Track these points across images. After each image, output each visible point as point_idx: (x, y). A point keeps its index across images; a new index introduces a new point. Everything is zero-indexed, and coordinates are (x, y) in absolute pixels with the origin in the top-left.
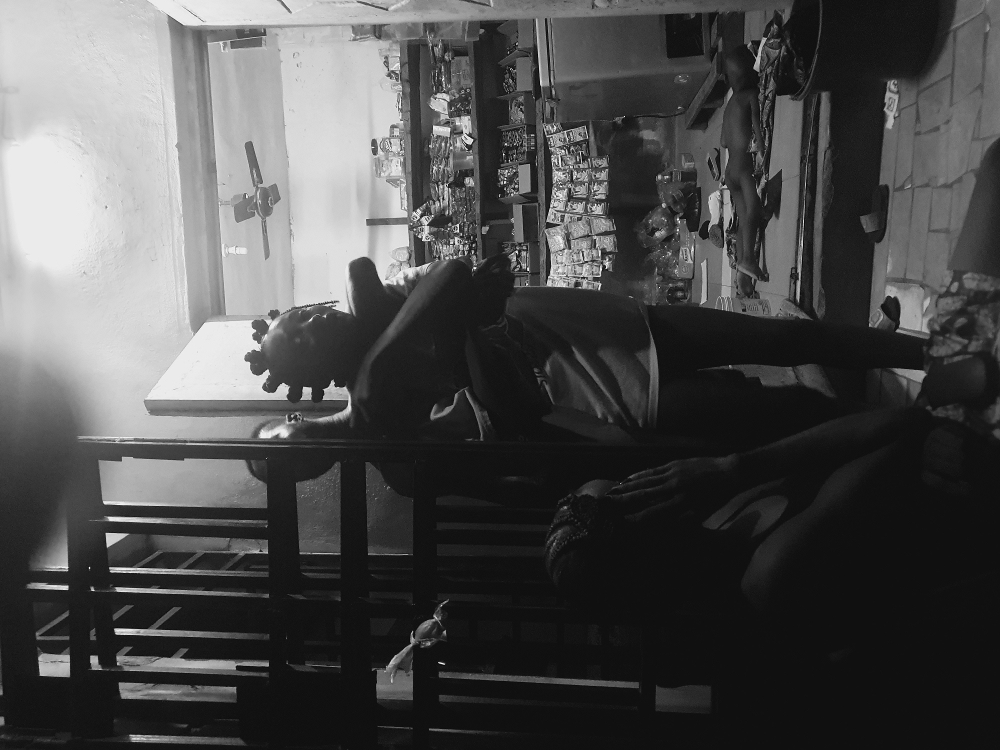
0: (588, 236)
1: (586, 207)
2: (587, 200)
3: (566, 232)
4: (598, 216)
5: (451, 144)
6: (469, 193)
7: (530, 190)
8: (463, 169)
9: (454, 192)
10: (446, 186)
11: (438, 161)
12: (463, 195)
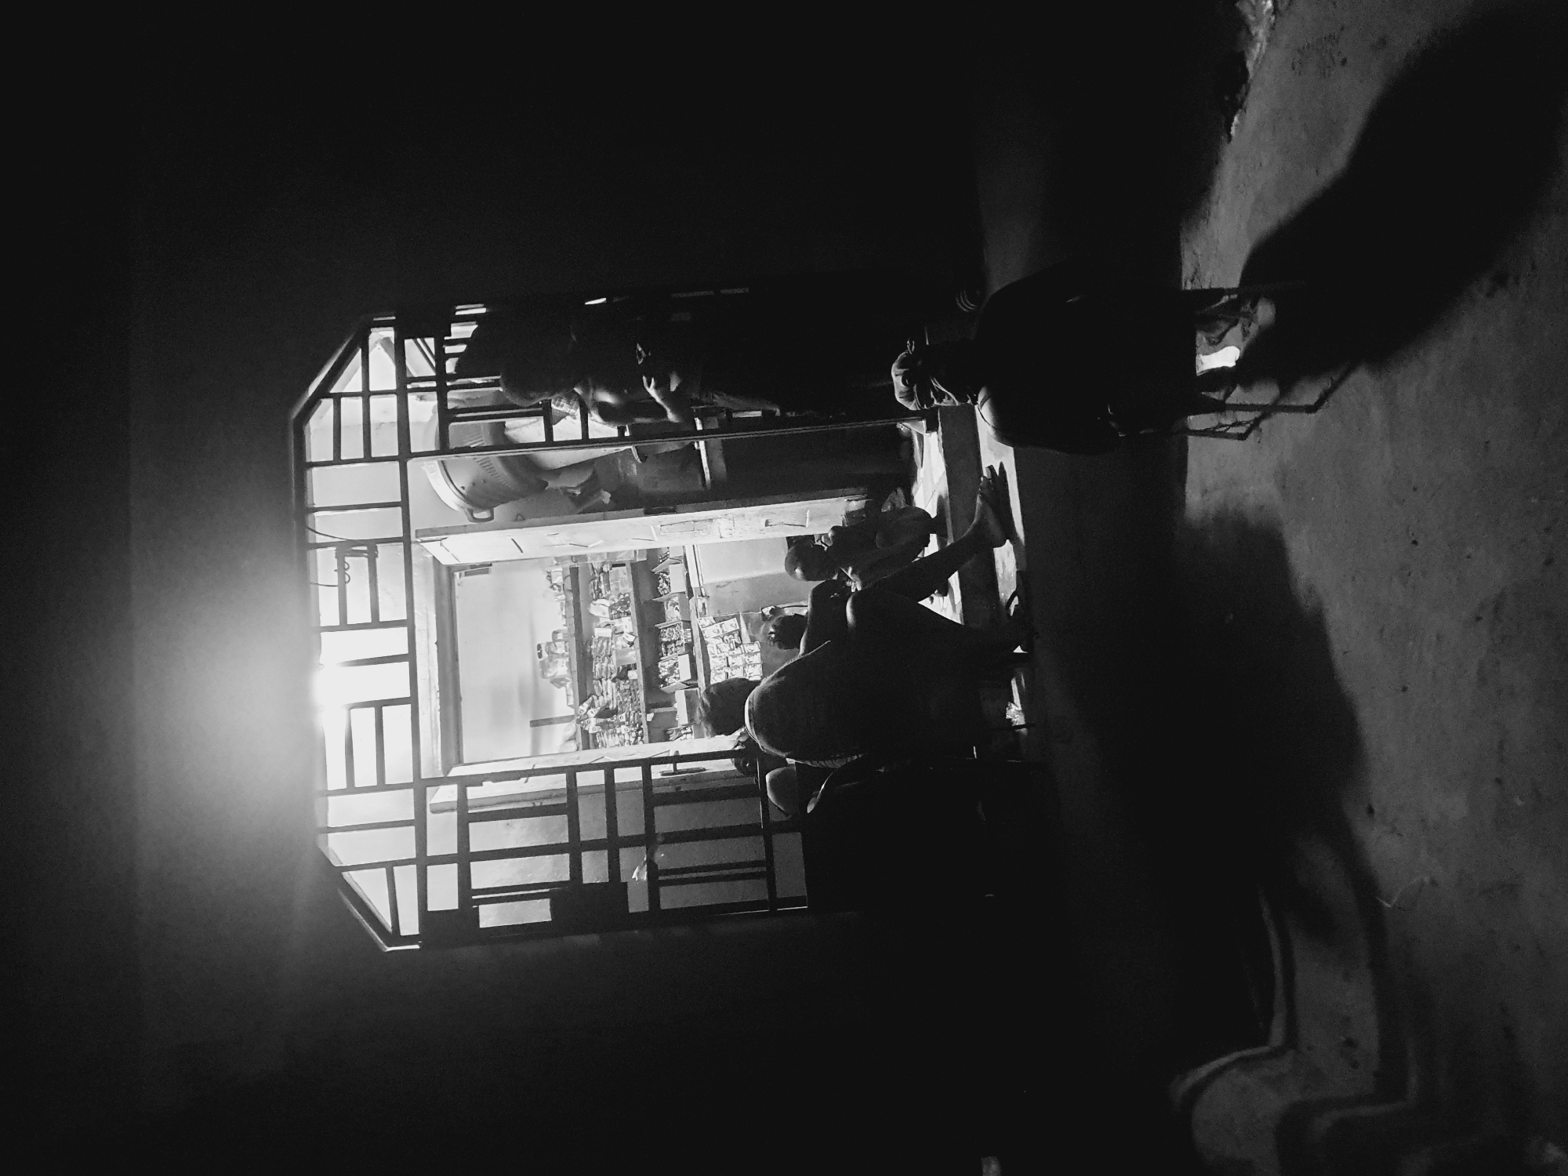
5: (612, 644)
6: (633, 685)
7: (690, 678)
8: (626, 664)
9: (619, 685)
10: (609, 681)
11: (601, 659)
12: (627, 687)
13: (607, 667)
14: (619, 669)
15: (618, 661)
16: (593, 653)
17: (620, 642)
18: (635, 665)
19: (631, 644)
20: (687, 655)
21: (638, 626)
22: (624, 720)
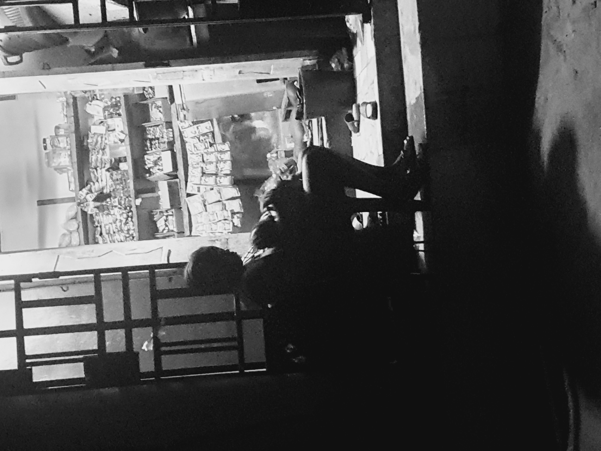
0: (219, 201)
1: (216, 180)
2: (216, 175)
3: (203, 199)
4: (225, 186)
5: (106, 139)
6: (124, 175)
7: (172, 170)
8: (117, 157)
9: (112, 174)
10: (104, 170)
11: (96, 151)
12: (119, 177)
13: (101, 159)
14: (111, 161)
15: (111, 155)
16: (90, 146)
17: (112, 138)
18: (125, 157)
19: (122, 141)
20: (169, 152)
21: (128, 126)
22: (117, 204)
